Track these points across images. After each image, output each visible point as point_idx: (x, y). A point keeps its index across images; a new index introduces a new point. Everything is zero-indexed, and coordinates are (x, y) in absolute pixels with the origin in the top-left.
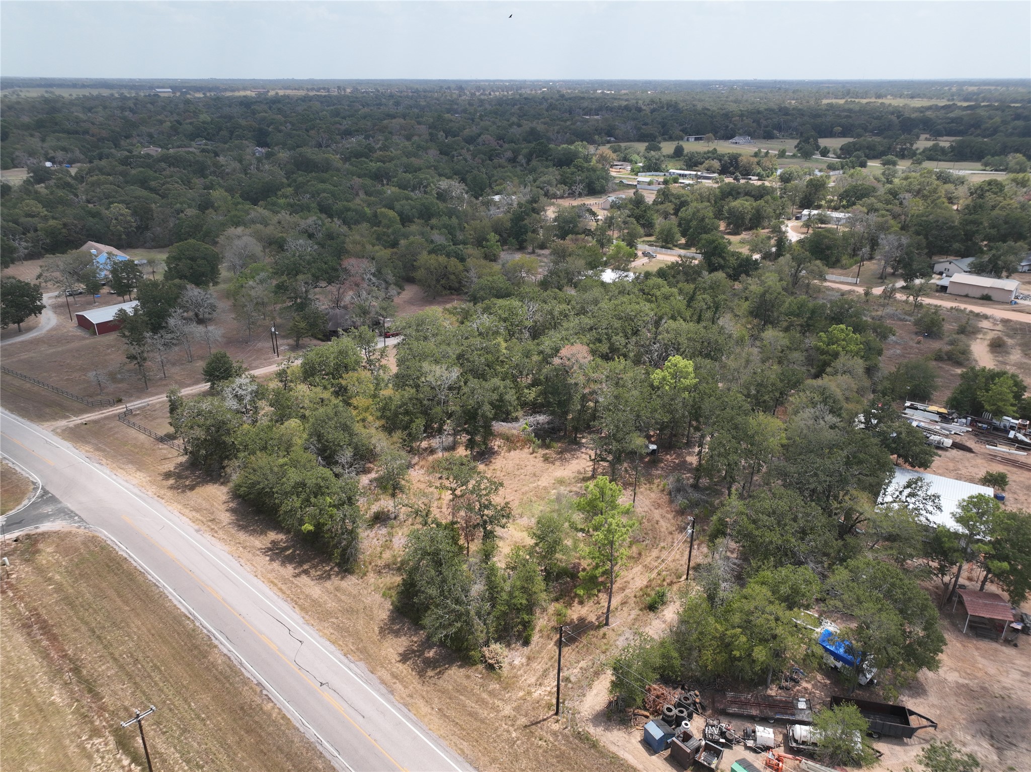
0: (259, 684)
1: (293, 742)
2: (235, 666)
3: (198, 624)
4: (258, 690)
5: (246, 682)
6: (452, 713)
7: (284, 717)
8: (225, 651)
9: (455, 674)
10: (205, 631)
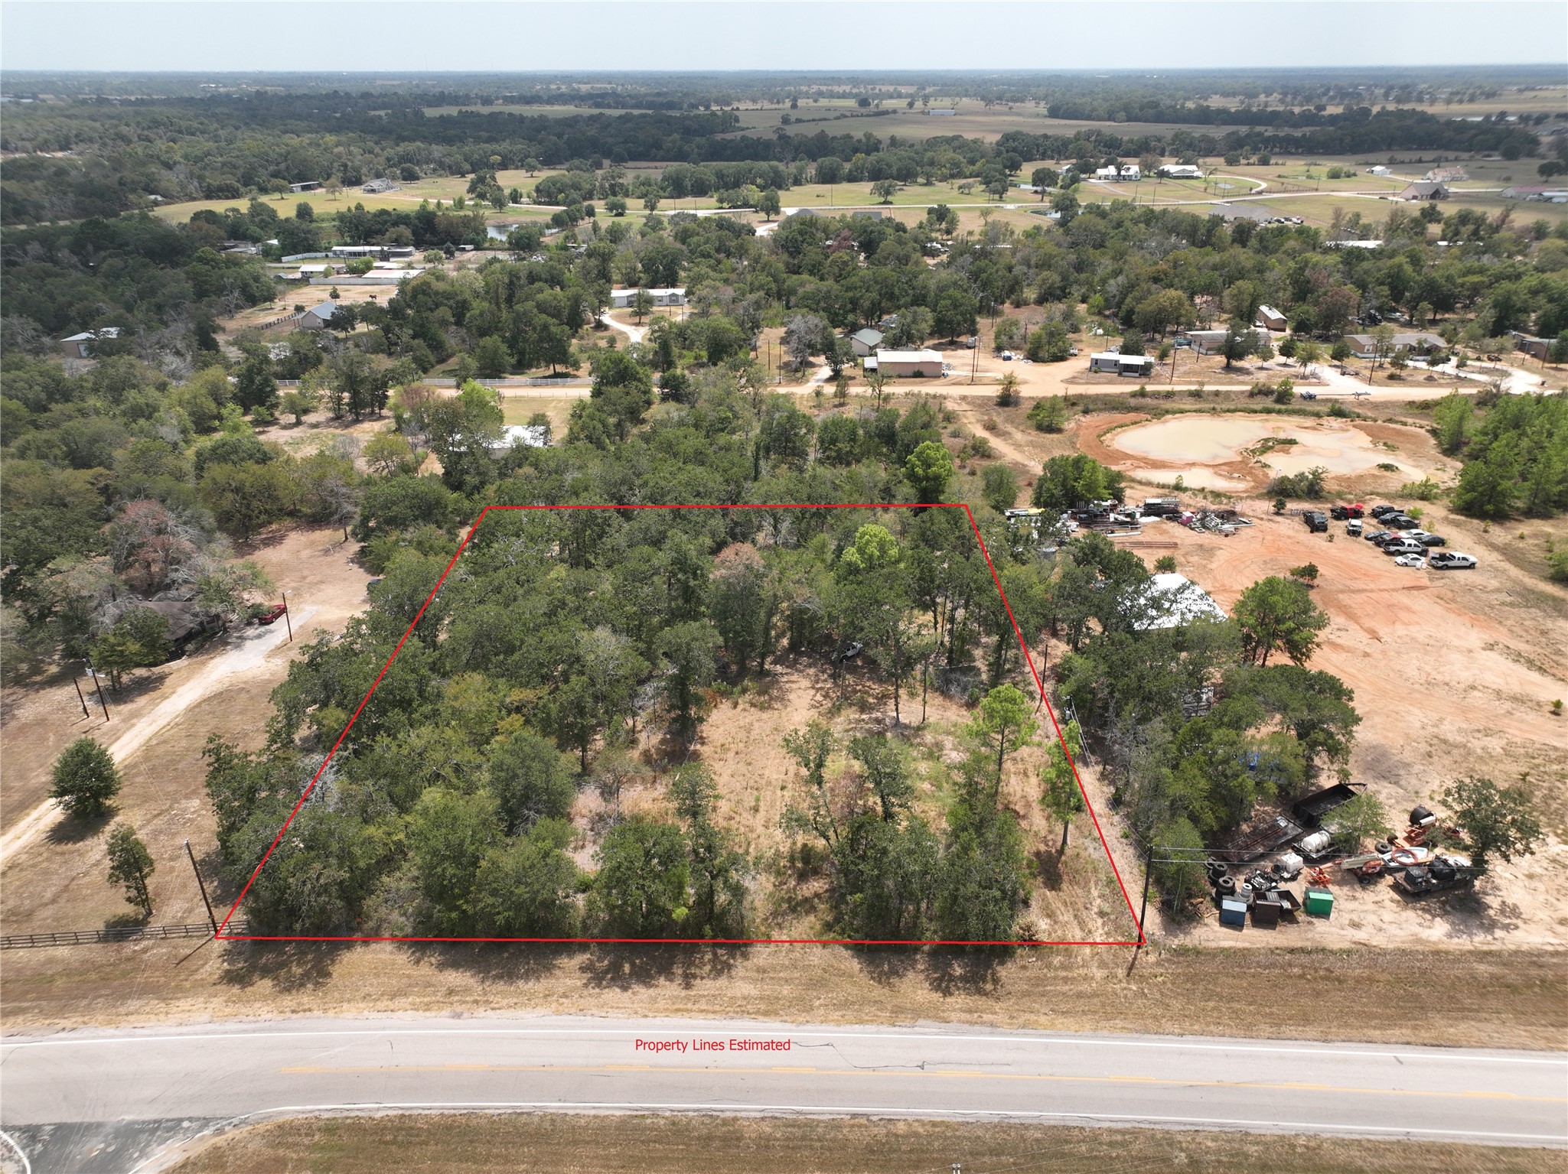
0: (854, 1116)
1: (979, 1137)
2: (795, 1120)
3: (668, 1114)
4: (863, 1121)
5: (835, 1125)
6: (1063, 1007)
7: (934, 1124)
8: (759, 1115)
9: (1006, 972)
10: (691, 1114)
